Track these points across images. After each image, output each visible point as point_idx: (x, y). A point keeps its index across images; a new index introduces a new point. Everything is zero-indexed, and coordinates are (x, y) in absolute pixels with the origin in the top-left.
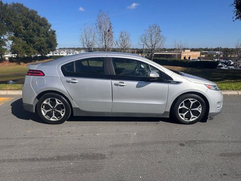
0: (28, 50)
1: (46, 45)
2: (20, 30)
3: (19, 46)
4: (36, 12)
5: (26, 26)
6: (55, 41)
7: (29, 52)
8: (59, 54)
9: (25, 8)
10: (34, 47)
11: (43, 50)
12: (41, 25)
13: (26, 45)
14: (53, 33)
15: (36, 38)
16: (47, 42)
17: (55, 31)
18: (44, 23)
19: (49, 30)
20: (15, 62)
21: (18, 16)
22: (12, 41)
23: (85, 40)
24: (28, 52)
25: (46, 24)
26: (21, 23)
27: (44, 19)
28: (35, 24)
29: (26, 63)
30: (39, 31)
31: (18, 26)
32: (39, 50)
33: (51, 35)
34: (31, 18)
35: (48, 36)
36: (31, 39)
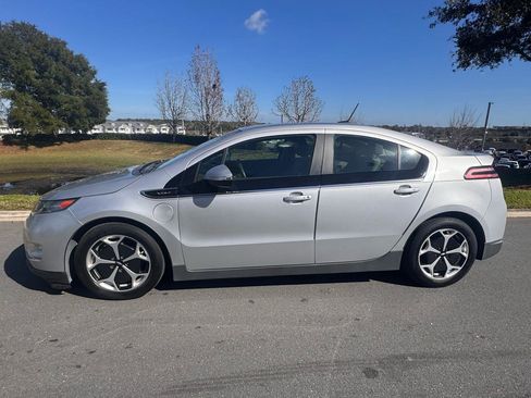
0: (47, 121)
1: (84, 111)
2: (27, 77)
3: (25, 111)
4: (64, 44)
5: (42, 70)
6: (105, 103)
7: (47, 124)
8: (117, 130)
9: (40, 33)
10: (59, 115)
11: (77, 121)
12: (74, 69)
13: (41, 109)
14: (101, 87)
15: (62, 96)
16: (88, 105)
17: (104, 84)
18: (80, 67)
19: (92, 82)
20: (17, 144)
21: (23, 49)
22: (9, 101)
23: (167, 104)
24: (45, 124)
25: (86, 69)
26: (30, 64)
27: (80, 59)
28: (62, 67)
29: (41, 147)
30: (69, 81)
31: (22, 71)
32: (71, 122)
33: (95, 91)
34: (52, 54)
35: (88, 93)
36: (53, 97)
